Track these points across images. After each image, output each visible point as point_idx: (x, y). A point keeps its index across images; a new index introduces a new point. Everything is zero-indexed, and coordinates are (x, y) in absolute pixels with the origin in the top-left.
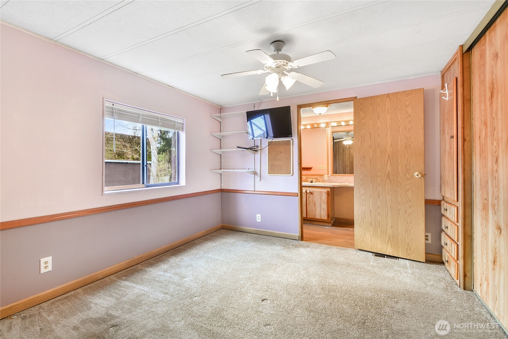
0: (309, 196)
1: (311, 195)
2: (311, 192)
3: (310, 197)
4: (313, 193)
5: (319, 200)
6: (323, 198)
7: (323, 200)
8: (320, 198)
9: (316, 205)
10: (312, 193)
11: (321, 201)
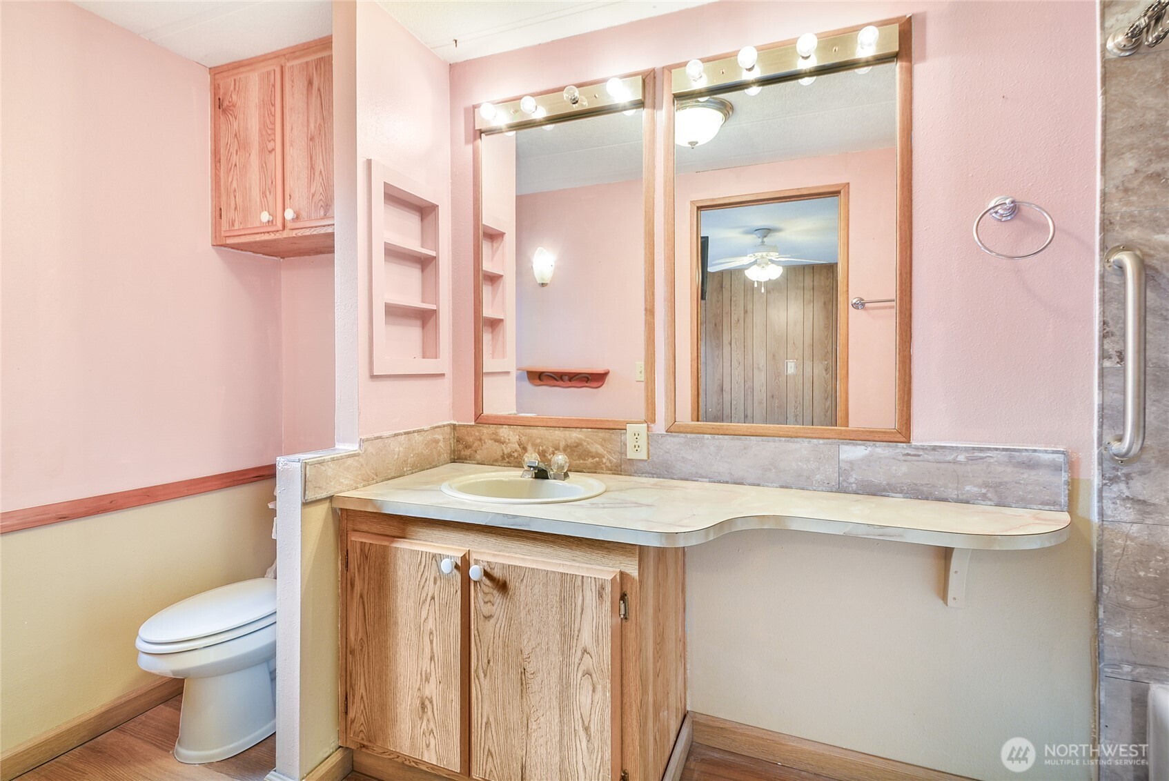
0: (486, 610)
1: (497, 597)
2: (497, 573)
3: (488, 618)
4: (511, 585)
5: (555, 648)
6: (586, 638)
7: (585, 651)
8: (563, 635)
9: (534, 685)
10: (502, 586)
11: (565, 652)
